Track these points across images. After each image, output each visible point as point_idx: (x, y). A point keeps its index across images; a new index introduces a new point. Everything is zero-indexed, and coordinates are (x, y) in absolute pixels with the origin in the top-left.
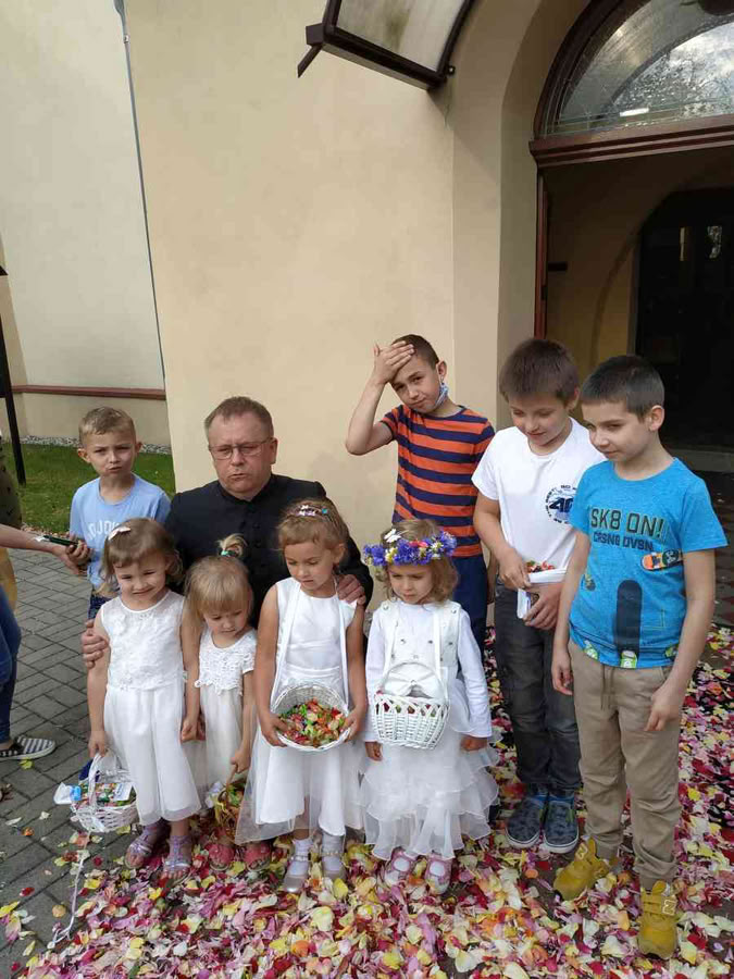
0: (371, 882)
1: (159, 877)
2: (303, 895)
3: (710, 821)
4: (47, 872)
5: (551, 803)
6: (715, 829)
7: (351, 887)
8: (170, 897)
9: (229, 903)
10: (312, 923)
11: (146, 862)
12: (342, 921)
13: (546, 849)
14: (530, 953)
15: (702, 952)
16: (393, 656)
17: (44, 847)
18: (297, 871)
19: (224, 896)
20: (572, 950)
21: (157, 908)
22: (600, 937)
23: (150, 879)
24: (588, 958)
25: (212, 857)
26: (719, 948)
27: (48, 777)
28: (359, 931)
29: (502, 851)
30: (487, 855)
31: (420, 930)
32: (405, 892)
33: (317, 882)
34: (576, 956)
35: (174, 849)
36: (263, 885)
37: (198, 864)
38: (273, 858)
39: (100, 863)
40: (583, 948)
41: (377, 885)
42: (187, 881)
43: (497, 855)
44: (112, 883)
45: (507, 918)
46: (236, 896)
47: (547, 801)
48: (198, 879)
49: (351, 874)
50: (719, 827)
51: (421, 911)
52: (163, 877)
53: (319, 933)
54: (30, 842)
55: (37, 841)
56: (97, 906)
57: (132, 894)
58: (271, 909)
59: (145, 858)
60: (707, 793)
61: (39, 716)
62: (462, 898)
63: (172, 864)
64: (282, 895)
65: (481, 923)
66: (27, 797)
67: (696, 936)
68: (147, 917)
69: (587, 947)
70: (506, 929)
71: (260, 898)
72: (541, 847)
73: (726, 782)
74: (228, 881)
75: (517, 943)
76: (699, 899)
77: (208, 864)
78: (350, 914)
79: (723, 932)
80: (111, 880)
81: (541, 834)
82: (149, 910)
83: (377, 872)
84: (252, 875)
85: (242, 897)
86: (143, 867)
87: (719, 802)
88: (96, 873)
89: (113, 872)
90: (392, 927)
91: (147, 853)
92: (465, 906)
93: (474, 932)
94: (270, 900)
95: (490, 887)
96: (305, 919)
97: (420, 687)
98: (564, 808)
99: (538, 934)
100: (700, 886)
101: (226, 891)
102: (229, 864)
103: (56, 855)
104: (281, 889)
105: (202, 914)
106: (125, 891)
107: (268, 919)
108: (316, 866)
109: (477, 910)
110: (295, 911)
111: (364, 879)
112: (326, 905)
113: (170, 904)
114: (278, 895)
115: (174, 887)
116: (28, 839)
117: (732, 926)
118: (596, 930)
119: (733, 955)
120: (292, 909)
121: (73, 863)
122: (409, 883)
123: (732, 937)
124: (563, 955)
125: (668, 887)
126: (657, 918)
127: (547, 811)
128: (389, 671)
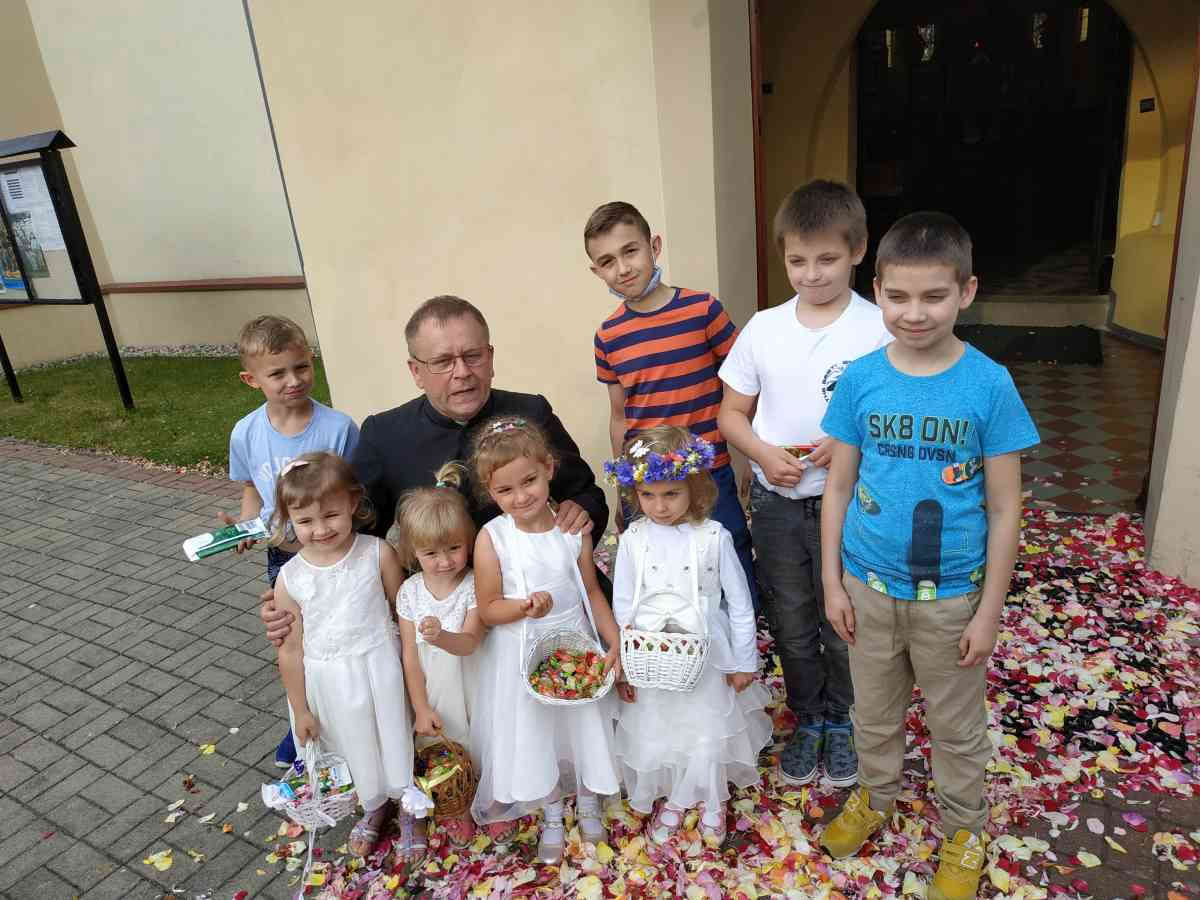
0: (639, 842)
1: (392, 863)
2: (564, 866)
3: (1005, 733)
4: (259, 872)
5: (829, 731)
6: (1010, 741)
7: (616, 849)
8: (411, 884)
9: (479, 883)
10: (580, 897)
11: (374, 847)
12: (613, 889)
13: (828, 784)
15: (1015, 878)
16: (643, 586)
17: (250, 843)
18: (552, 838)
19: (473, 876)
20: (873, 891)
21: (398, 898)
22: (900, 875)
23: (382, 866)
24: (891, 899)
25: (451, 834)
26: (1032, 871)
27: (238, 761)
28: (635, 898)
29: (779, 790)
30: (763, 797)
31: (703, 889)
32: (678, 849)
33: (576, 849)
34: (879, 898)
35: (404, 830)
36: (516, 859)
37: (435, 843)
38: (521, 827)
39: (320, 855)
40: (884, 888)
41: (647, 846)
42: (426, 863)
43: (774, 796)
44: (338, 876)
45: (797, 865)
46: (486, 875)
47: (823, 730)
48: (439, 859)
49: (614, 836)
50: (1016, 739)
51: (700, 869)
52: (398, 861)
54: (232, 839)
55: (240, 838)
57: (365, 886)
58: (529, 885)
59: (372, 843)
60: (996, 701)
61: (211, 690)
62: (743, 849)
63: (404, 847)
64: (540, 867)
65: (768, 873)
66: (216, 787)
67: (1005, 861)
69: (889, 887)
70: (798, 877)
71: (515, 874)
72: (822, 781)
73: (1014, 687)
74: (473, 859)
75: (812, 893)
76: (1004, 820)
77: (446, 842)
78: (621, 879)
79: (1035, 853)
80: (336, 872)
81: (819, 767)
84: (501, 849)
85: (493, 875)
86: (372, 854)
87: (1011, 711)
88: (320, 866)
89: (337, 863)
90: (670, 890)
91: (374, 837)
92: (747, 857)
93: (761, 884)
94: (528, 875)
95: (772, 833)
96: (570, 892)
97: (675, 620)
98: (843, 736)
99: (833, 878)
100: (1006, 805)
101: (475, 869)
102: (471, 838)
103: (266, 851)
104: (536, 861)
105: (450, 898)
106: (356, 884)
107: (528, 897)
109: (761, 860)
110: (558, 884)
111: (629, 840)
112: (592, 873)
113: (412, 893)
114: (535, 868)
115: (412, 873)
116: (228, 836)
117: (1044, 846)
118: (896, 867)
119: (1049, 877)
120: (554, 882)
121: (288, 858)
122: (682, 838)
123: (1045, 858)
124: (864, 898)
125: (973, 837)
126: (955, 870)
127: (824, 740)
128: (640, 603)
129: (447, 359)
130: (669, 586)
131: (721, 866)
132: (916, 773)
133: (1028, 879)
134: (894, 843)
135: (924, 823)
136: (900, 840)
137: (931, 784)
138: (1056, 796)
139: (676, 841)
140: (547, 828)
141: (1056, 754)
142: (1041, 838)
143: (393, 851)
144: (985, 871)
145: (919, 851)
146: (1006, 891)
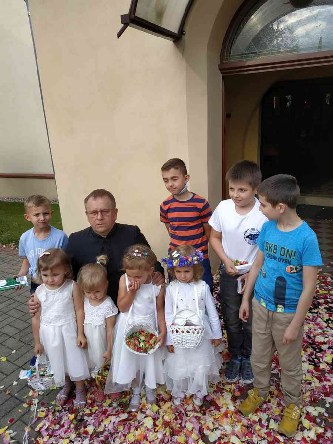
0: (168, 404)
1: (72, 409)
2: (139, 413)
3: (309, 364)
4: (19, 411)
5: (243, 361)
6: (312, 367)
7: (159, 406)
8: (79, 418)
9: (105, 419)
10: (144, 425)
11: (66, 402)
12: (157, 423)
13: (242, 382)
14: (240, 430)
15: (312, 423)
16: (177, 307)
17: (17, 398)
18: (135, 401)
19: (103, 416)
20: (258, 427)
21: (73, 424)
22: (268, 420)
23: (68, 410)
24: (265, 430)
25: (96, 398)
26: (318, 420)
27: (15, 364)
28: (165, 427)
29: (224, 385)
30: (217, 387)
31: (192, 424)
32: (184, 407)
33: (144, 406)
34: (260, 430)
35: (78, 396)
36: (120, 409)
37: (89, 401)
38: (123, 396)
39: (44, 404)
40: (262, 426)
41: (171, 405)
42: (85, 409)
43: (222, 386)
44: (50, 413)
45: (229, 415)
46: (109, 415)
47: (241, 361)
48: (90, 408)
49: (159, 401)
51: (192, 416)
52: (74, 408)
53: (148, 429)
54: (10, 396)
55: (13, 396)
56: (45, 425)
57: (61, 418)
58: (125, 420)
59: (65, 400)
60: (307, 351)
61: (7, 335)
62: (208, 408)
63: (78, 402)
64: (130, 413)
65: (218, 418)
66: (6, 375)
67: (309, 417)
68: (69, 428)
69: (264, 425)
70: (229, 420)
71: (120, 415)
72: (240, 381)
73: (313, 346)
74: (104, 408)
75: (234, 427)
76: (308, 399)
77: (94, 401)
78: (161, 419)
79: (320, 413)
81: (239, 375)
82: (69, 425)
83: (170, 399)
84: (115, 405)
85: (111, 415)
86: (64, 405)
87: (312, 355)
88: (43, 409)
89: (50, 408)
90: (180, 424)
91: (65, 398)
92: (210, 411)
93: (215, 423)
94: (124, 416)
95: (220, 402)
96: (141, 423)
97: (190, 320)
98: (249, 364)
99: (243, 421)
100: (308, 394)
101: (104, 413)
102: (103, 400)
103: (23, 402)
104: (128, 410)
105: (94, 425)
106: (57, 417)
107: (124, 425)
108: (144, 399)
109: (215, 412)
110: (136, 420)
111: (165, 403)
112: (150, 416)
113: (79, 421)
114: (128, 413)
115: (80, 413)
116: (8, 395)
117: (323, 411)
118: (267, 417)
119: (325, 423)
120: (135, 419)
121: (32, 405)
122: (185, 403)
123: (323, 415)
124: (254, 430)
125: (296, 407)
126: (289, 419)
127: (241, 364)
128: (176, 314)
129: (95, 212)
130: (187, 307)
131: (199, 415)
132: (275, 379)
133: (317, 424)
134: (267, 408)
135: (278, 399)
136: (269, 407)
138: (328, 390)
139: (183, 404)
140: (133, 396)
141: (328, 373)
142: (322, 407)
143: (73, 404)
144: (300, 420)
145: (276, 411)
146: (308, 428)
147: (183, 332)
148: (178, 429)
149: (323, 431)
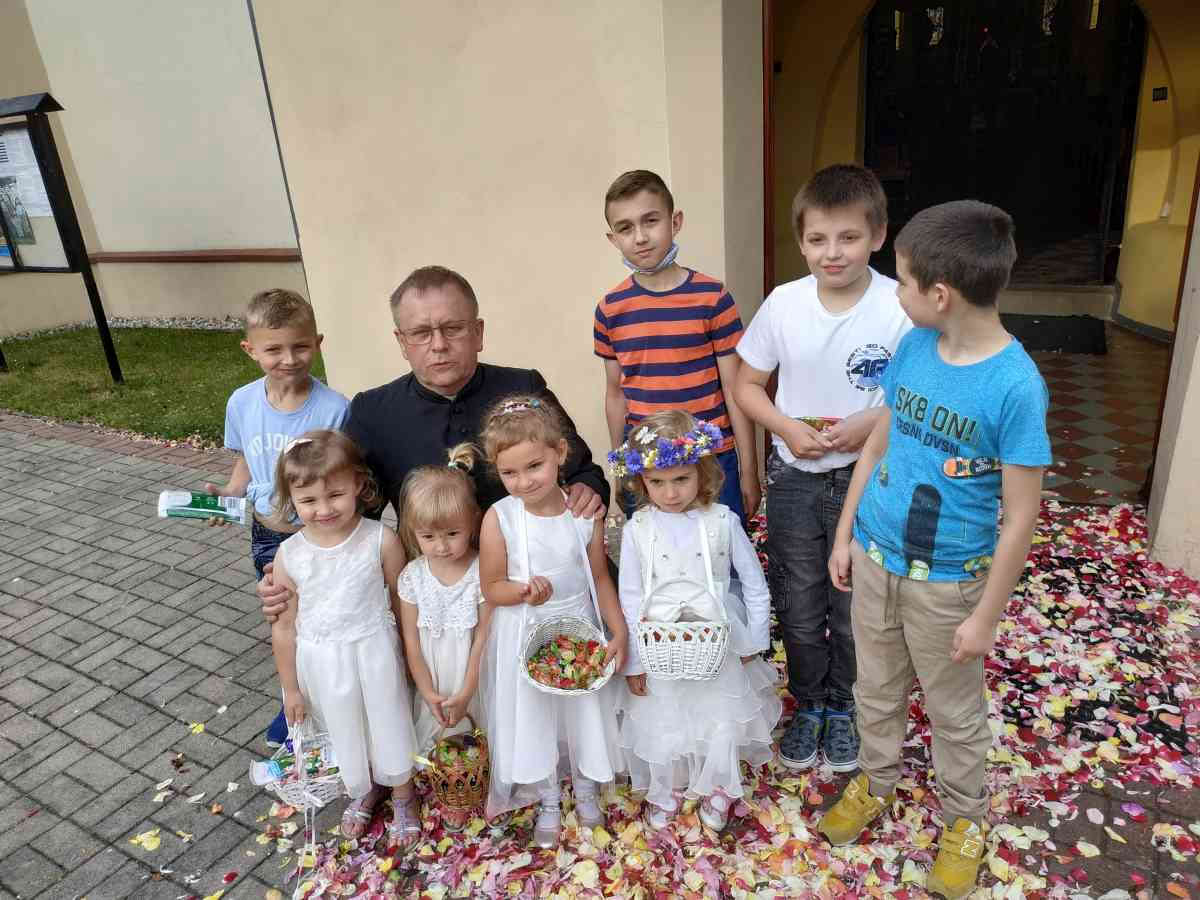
0: (637, 827)
1: (385, 845)
2: (561, 850)
3: (1006, 722)
4: (249, 853)
5: (829, 718)
6: (1011, 730)
7: (613, 834)
8: (405, 866)
9: (474, 867)
10: (576, 881)
11: (368, 828)
12: (609, 874)
13: (828, 770)
14: (826, 887)
15: (1014, 868)
16: (654, 576)
17: (240, 824)
18: (548, 823)
19: (468, 859)
20: (872, 879)
21: (391, 881)
22: (899, 863)
23: (375, 848)
24: (891, 887)
25: (445, 817)
26: (1031, 860)
27: (228, 741)
28: (631, 884)
30: (761, 783)
31: (701, 876)
32: (677, 834)
33: (573, 834)
34: (879, 886)
35: (398, 813)
36: (511, 843)
37: (429, 826)
40: (883, 876)
41: (644, 831)
42: (419, 846)
43: (774, 782)
44: (330, 857)
45: (795, 852)
46: (481, 859)
47: (823, 716)
48: (433, 842)
49: (611, 820)
50: (1016, 728)
51: (698, 855)
53: (585, 890)
54: (223, 819)
55: (230, 818)
56: (319, 885)
57: (358, 869)
58: (524, 869)
60: (997, 690)
61: (200, 669)
62: (741, 835)
63: (398, 829)
65: (767, 860)
66: (206, 767)
67: (1005, 850)
68: (380, 892)
69: (888, 874)
70: (797, 863)
71: (511, 858)
73: (1016, 676)
74: (468, 842)
75: (810, 879)
76: (1004, 809)
77: (441, 825)
78: (617, 864)
79: (1034, 843)
80: (328, 854)
81: (819, 753)
82: (382, 884)
83: (640, 816)
84: (496, 832)
85: (488, 859)
86: (365, 836)
87: (1012, 700)
88: (309, 847)
90: (667, 875)
91: (367, 819)
92: (746, 843)
93: (760, 871)
94: (523, 859)
95: (771, 820)
96: (567, 876)
97: (691, 608)
98: (843, 722)
99: (832, 866)
100: (1005, 795)
101: (470, 852)
102: (466, 820)
103: (256, 831)
104: (532, 844)
105: (444, 881)
106: (348, 865)
107: (524, 881)
108: (571, 816)
109: (760, 846)
110: (554, 869)
111: (627, 825)
112: (588, 858)
113: (405, 875)
114: (531, 852)
115: (406, 855)
116: (218, 817)
117: (1043, 836)
118: (895, 854)
119: (1048, 867)
120: (551, 866)
121: (279, 840)
122: (680, 824)
123: (1044, 847)
124: (863, 886)
125: (973, 827)
126: (954, 858)
127: (825, 726)
128: (653, 594)
129: (425, 330)
130: (682, 574)
131: (719, 852)
132: (915, 759)
133: (1027, 868)
134: (894, 831)
135: (924, 811)
136: (900, 829)
137: (931, 773)
138: (1056, 786)
139: (675, 828)
140: (544, 812)
141: (1057, 744)
142: (1040, 827)
143: (385, 832)
144: (984, 860)
145: (920, 840)
146: (1005, 880)
147: (673, 638)
148: (666, 888)
149: (1044, 886)
